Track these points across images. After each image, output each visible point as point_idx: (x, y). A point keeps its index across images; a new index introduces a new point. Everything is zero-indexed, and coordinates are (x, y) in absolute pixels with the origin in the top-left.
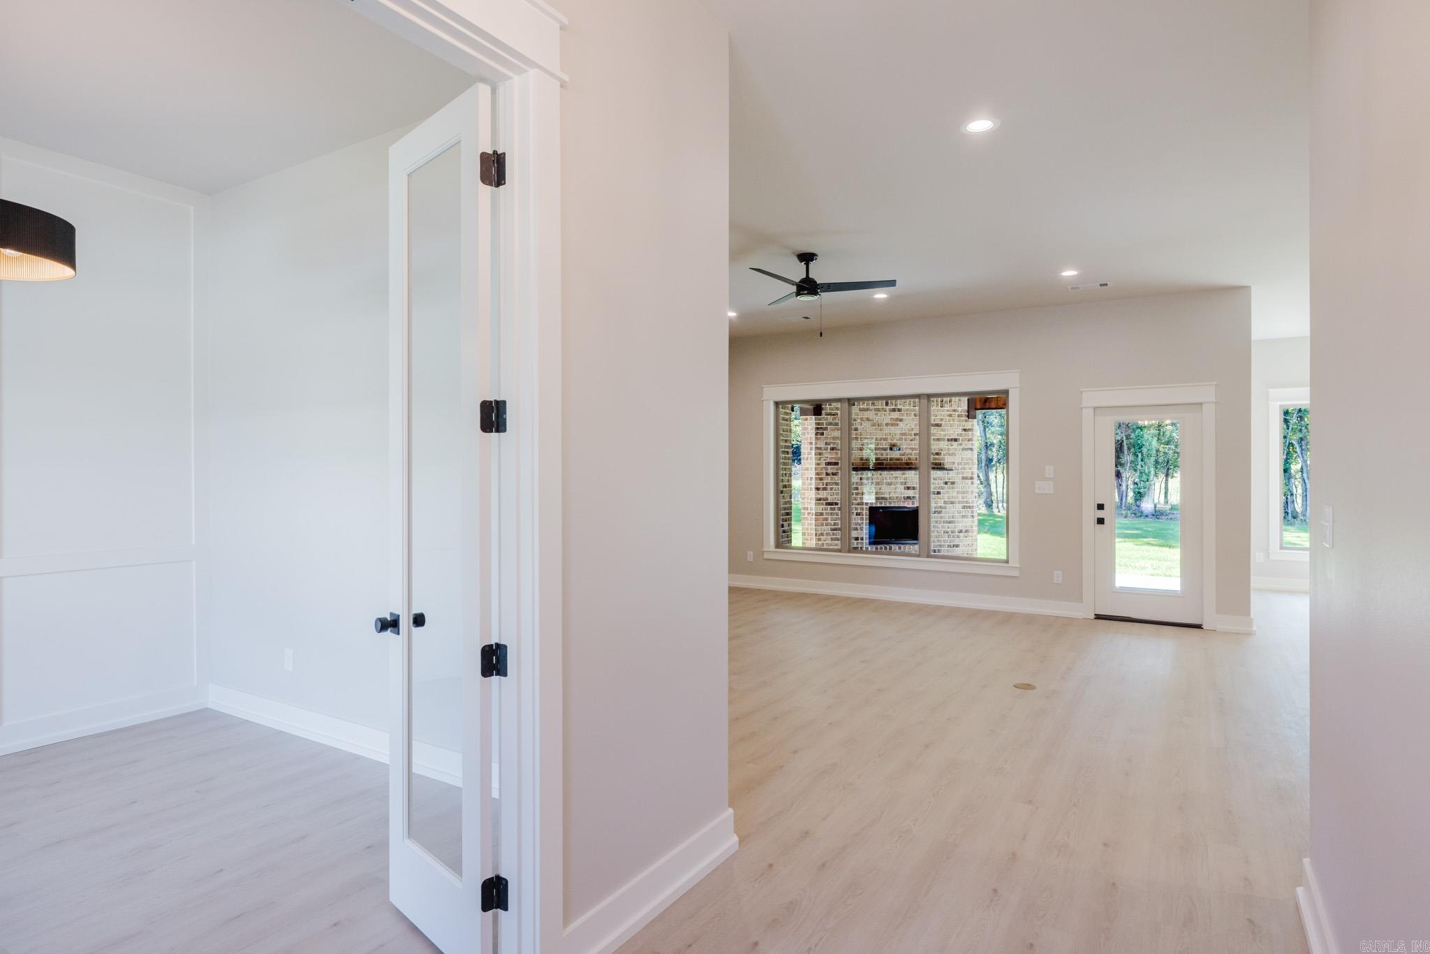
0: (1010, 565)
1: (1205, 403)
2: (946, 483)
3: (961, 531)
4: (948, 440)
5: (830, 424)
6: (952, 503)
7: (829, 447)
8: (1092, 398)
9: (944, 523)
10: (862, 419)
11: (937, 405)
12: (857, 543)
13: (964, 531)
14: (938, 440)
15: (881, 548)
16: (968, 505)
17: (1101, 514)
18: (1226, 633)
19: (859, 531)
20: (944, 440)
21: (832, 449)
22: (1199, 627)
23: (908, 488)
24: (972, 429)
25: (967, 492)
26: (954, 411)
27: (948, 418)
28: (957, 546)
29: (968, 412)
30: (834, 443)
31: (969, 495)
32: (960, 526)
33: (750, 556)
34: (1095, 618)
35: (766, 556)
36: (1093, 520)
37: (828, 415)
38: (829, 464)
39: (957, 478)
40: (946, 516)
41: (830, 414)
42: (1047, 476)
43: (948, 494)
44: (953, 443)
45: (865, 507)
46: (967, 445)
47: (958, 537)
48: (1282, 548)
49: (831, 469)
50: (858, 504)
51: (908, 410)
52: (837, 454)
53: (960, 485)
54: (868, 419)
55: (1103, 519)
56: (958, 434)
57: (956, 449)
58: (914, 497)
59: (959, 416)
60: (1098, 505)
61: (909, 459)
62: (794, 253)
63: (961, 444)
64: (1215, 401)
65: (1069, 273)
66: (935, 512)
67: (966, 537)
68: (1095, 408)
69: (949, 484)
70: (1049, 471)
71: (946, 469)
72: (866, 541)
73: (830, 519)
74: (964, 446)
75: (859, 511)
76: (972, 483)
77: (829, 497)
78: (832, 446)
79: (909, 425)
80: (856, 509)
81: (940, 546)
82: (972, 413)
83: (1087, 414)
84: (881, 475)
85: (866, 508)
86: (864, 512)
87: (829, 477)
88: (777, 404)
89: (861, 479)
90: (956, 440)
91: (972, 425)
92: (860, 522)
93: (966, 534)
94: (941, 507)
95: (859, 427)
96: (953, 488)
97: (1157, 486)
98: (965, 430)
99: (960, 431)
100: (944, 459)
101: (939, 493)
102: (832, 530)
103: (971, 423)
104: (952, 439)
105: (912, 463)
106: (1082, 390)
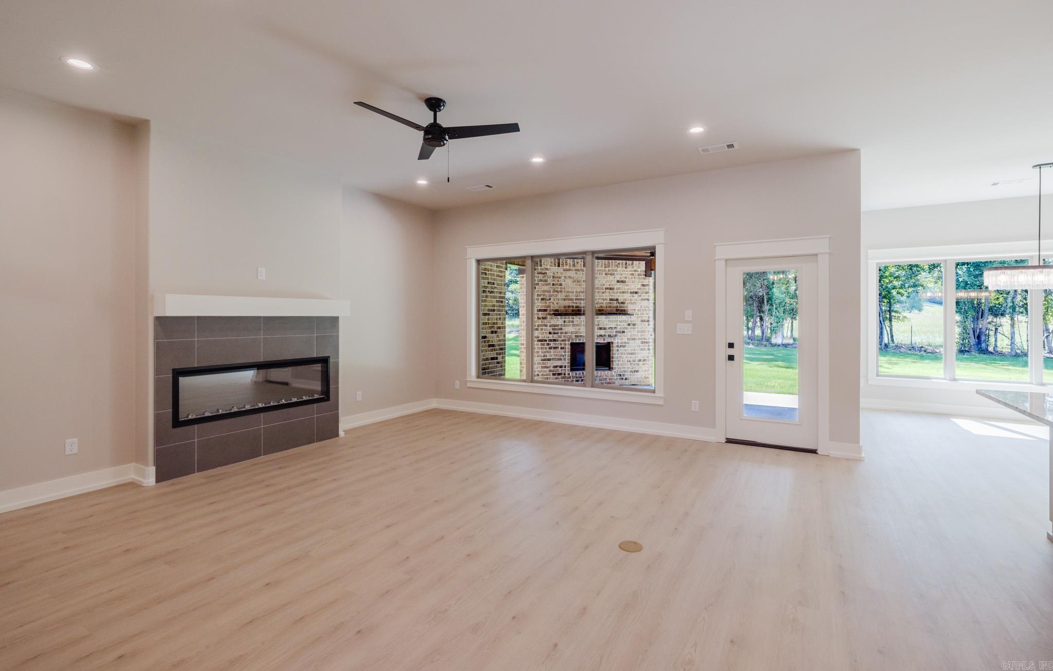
0: (656, 395)
1: (821, 253)
2: (629, 325)
3: (640, 360)
4: (631, 293)
5: (541, 280)
6: (634, 339)
7: (540, 298)
8: (724, 251)
9: (627, 354)
10: (565, 277)
11: (622, 266)
12: (561, 370)
13: (642, 360)
14: (623, 292)
15: (580, 374)
16: (645, 341)
17: (731, 352)
18: (837, 459)
19: (563, 361)
20: (627, 292)
21: (542, 299)
22: (814, 452)
23: (601, 329)
24: (649, 285)
25: (644, 331)
26: (635, 271)
27: (631, 276)
28: (637, 371)
29: (646, 272)
30: (544, 295)
31: (647, 334)
32: (639, 357)
33: (457, 385)
34: (726, 442)
35: (469, 385)
36: (724, 357)
37: (539, 274)
38: (540, 310)
39: (638, 322)
40: (629, 349)
41: (541, 273)
42: (687, 319)
43: (630, 332)
44: (635, 295)
45: (567, 342)
46: (646, 296)
47: (638, 365)
48: (877, 375)
49: (542, 314)
50: (562, 341)
51: (600, 270)
52: (546, 303)
53: (639, 326)
54: (570, 277)
55: (733, 356)
56: (638, 288)
57: (636, 300)
58: (604, 335)
59: (639, 275)
60: (729, 344)
61: (601, 307)
62: (420, 98)
63: (640, 296)
64: (829, 252)
65: (697, 130)
66: (621, 346)
67: (644, 365)
68: (726, 260)
69: (631, 326)
70: (688, 314)
71: (629, 315)
72: (568, 368)
73: (540, 352)
74: (642, 297)
75: (563, 346)
76: (649, 325)
77: (540, 335)
78: (542, 297)
79: (601, 282)
80: (561, 344)
81: (624, 371)
82: (649, 273)
83: (720, 265)
84: (580, 318)
85: (568, 344)
86: (567, 346)
87: (540, 321)
88: (479, 262)
89: (564, 322)
90: (636, 293)
91: (649, 282)
92: (563, 354)
93: (644, 362)
94: (625, 342)
95: (563, 283)
96: (634, 328)
97: (786, 325)
98: (643, 285)
99: (639, 287)
100: (627, 307)
101: (623, 332)
102: (542, 360)
103: (647, 280)
104: (633, 292)
105: (603, 310)
106: (715, 244)
